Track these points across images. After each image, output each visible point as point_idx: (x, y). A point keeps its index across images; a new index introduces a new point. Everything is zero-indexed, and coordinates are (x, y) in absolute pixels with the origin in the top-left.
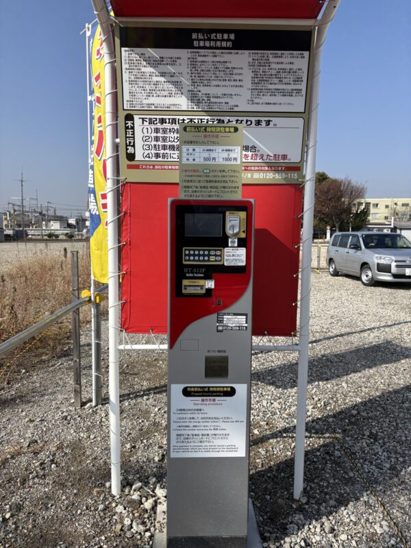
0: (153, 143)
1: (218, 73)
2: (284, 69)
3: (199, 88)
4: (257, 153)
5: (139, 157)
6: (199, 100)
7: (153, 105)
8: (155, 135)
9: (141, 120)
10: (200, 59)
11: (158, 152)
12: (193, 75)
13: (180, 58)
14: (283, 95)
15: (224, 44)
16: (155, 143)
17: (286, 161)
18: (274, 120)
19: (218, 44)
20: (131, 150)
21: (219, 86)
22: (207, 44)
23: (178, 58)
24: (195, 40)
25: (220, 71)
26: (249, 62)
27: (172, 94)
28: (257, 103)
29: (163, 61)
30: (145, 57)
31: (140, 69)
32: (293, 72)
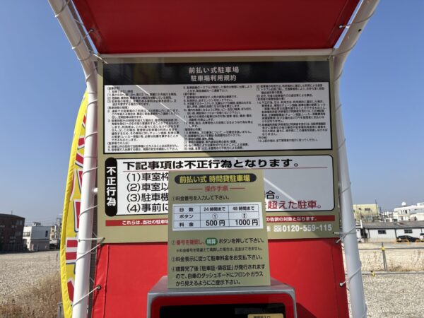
0: (141, 192)
1: (220, 108)
2: (300, 102)
3: (199, 126)
4: (275, 199)
5: (122, 210)
6: (199, 139)
7: (142, 146)
8: (144, 182)
9: (127, 164)
10: (198, 94)
11: (148, 203)
12: (191, 112)
13: (175, 94)
14: (303, 130)
15: (227, 78)
16: (144, 192)
17: (314, 209)
18: (295, 160)
19: (220, 78)
20: (111, 202)
21: (222, 122)
22: (207, 78)
23: (172, 94)
24: (193, 74)
25: (223, 106)
26: (258, 96)
27: (165, 133)
28: (271, 141)
29: (154, 98)
30: (132, 95)
31: (126, 107)
32: (312, 105)
